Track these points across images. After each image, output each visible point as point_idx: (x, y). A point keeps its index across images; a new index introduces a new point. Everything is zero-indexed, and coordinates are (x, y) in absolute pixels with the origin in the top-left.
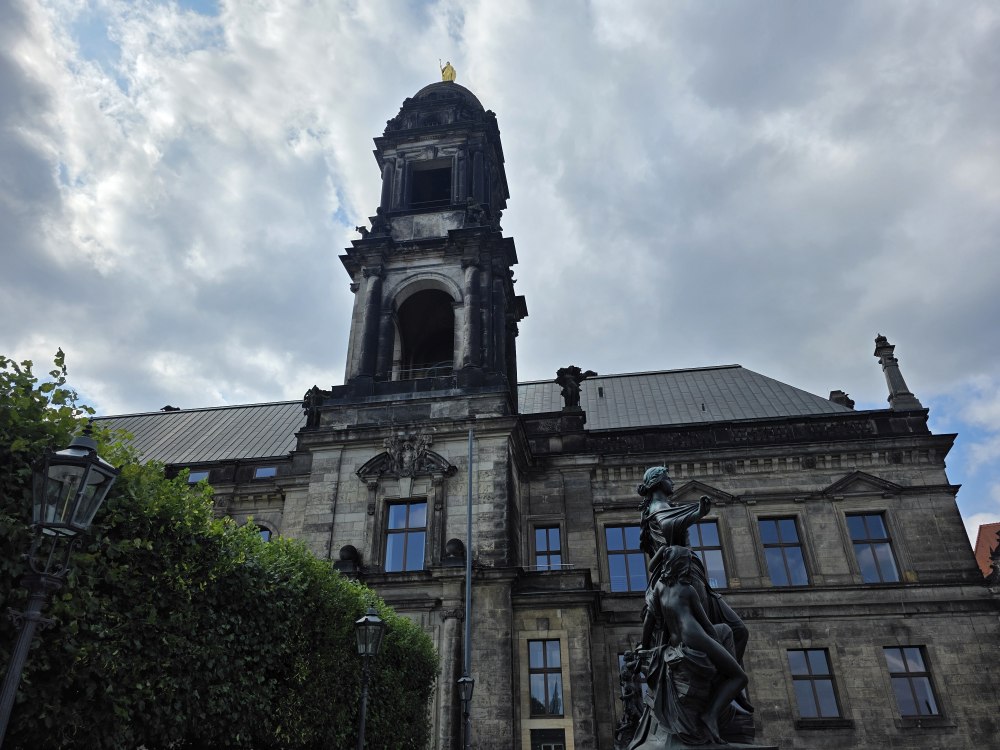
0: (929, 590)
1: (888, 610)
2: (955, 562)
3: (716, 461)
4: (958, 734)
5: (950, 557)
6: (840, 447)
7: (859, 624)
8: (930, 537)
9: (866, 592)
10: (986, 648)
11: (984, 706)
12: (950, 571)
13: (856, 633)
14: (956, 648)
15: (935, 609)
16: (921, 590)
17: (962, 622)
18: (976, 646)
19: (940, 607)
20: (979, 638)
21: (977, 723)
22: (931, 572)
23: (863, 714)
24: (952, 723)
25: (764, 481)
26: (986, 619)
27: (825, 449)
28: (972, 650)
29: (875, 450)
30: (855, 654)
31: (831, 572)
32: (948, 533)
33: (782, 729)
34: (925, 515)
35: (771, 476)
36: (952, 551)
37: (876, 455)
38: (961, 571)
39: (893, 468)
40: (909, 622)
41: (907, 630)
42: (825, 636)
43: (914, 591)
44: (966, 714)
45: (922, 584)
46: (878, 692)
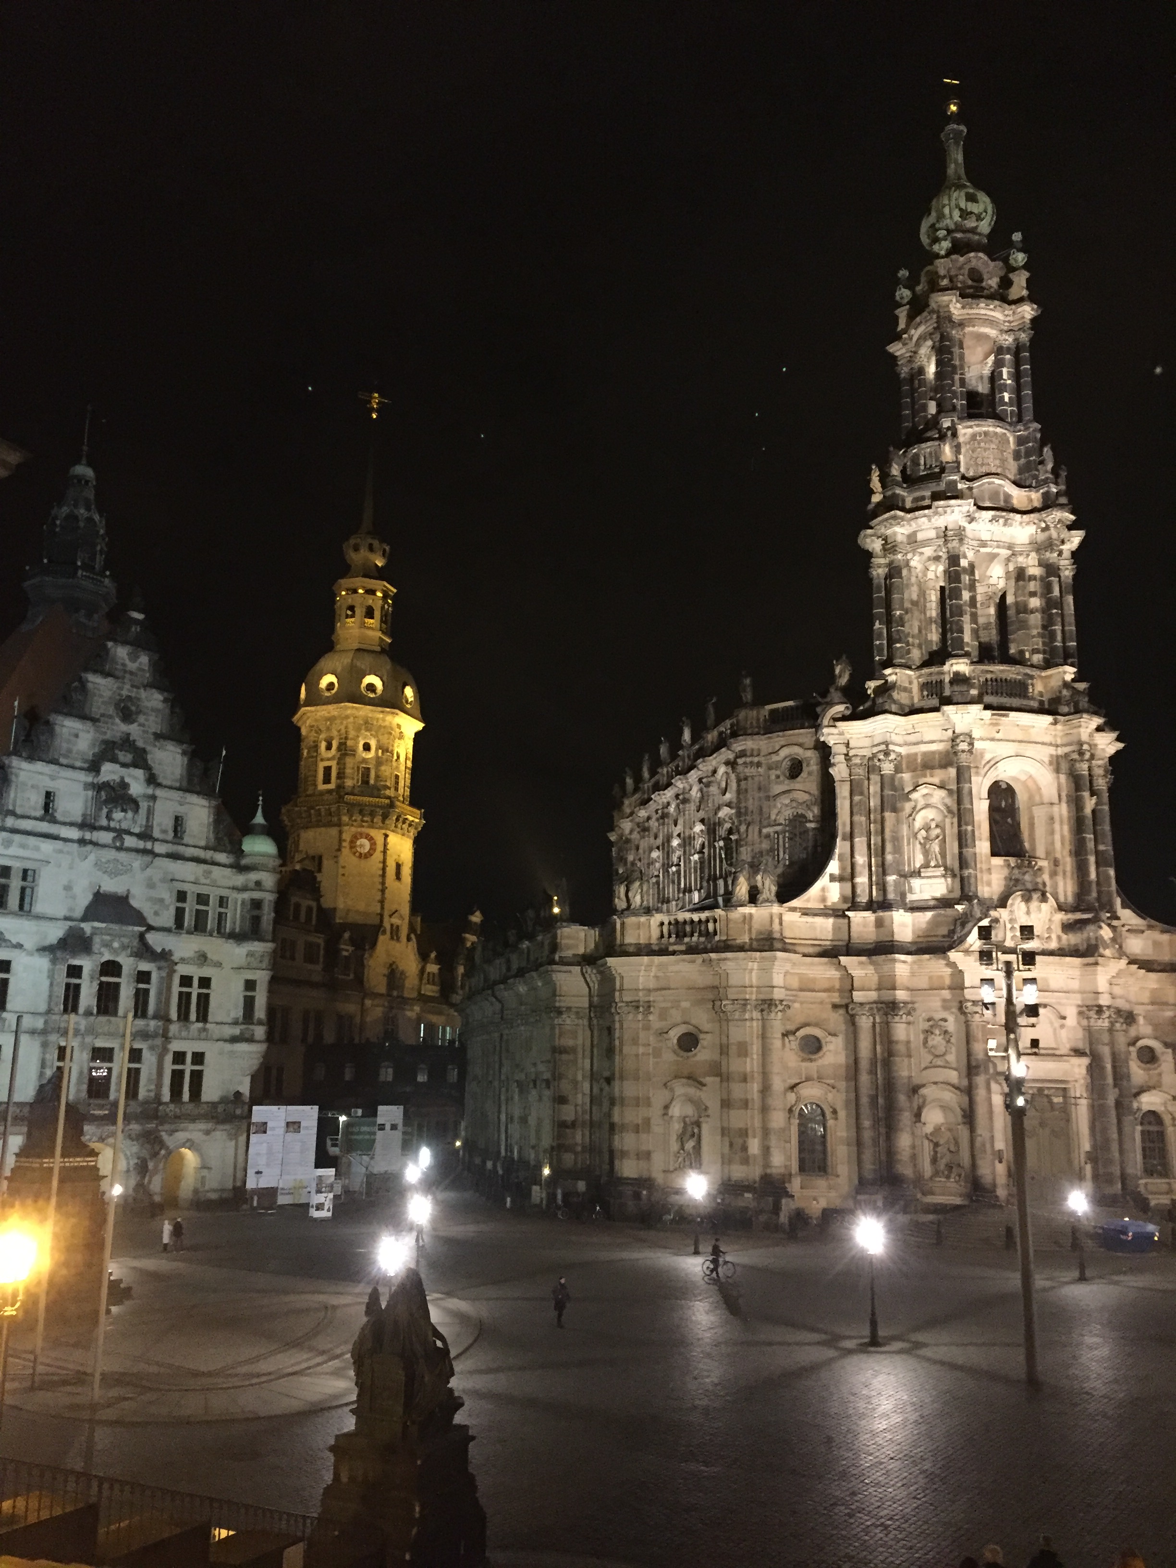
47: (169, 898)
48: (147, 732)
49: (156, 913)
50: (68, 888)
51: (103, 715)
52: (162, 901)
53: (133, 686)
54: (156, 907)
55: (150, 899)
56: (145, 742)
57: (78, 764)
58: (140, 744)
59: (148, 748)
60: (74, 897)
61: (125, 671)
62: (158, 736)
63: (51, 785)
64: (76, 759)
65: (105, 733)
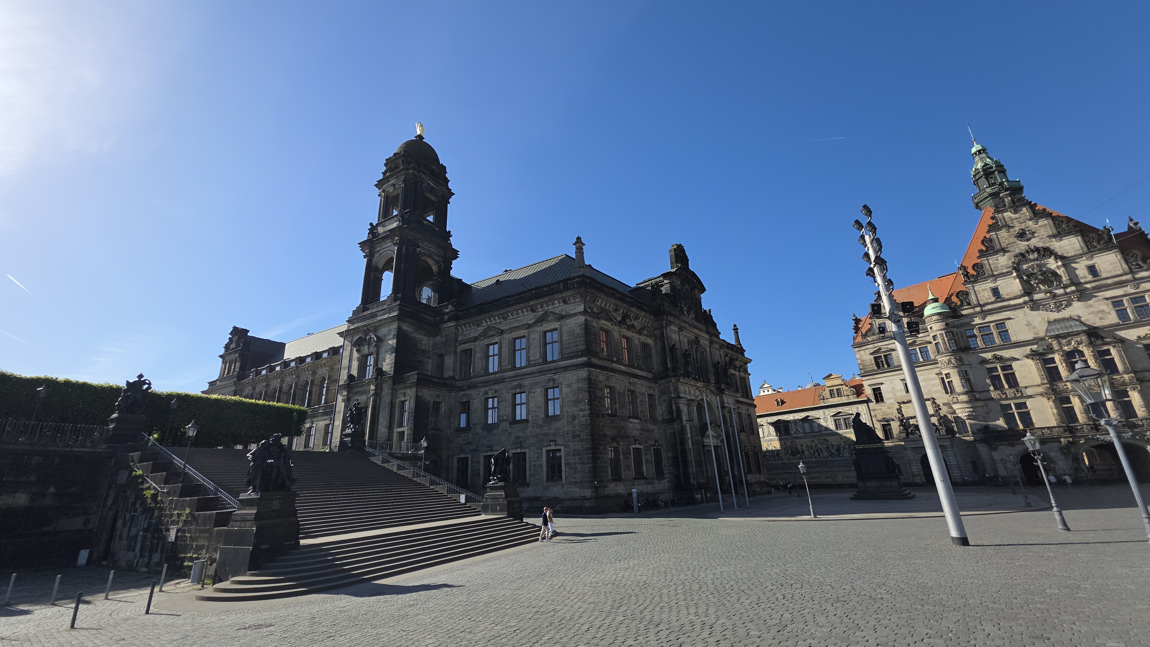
0: (565, 362)
1: (547, 373)
2: (578, 348)
3: (498, 316)
4: (562, 422)
5: (577, 345)
6: (541, 300)
7: (538, 379)
8: (571, 337)
9: (542, 366)
10: (580, 385)
11: (574, 409)
12: (575, 352)
13: (536, 384)
14: (569, 386)
15: (564, 370)
16: (563, 362)
17: (575, 374)
18: (577, 384)
19: (566, 368)
20: (579, 380)
21: (570, 416)
22: (568, 353)
23: (532, 417)
24: (561, 417)
25: (517, 321)
26: (583, 372)
27: (536, 302)
28: (575, 386)
29: (556, 299)
30: (534, 393)
31: (533, 359)
32: (579, 334)
33: (505, 425)
34: (572, 327)
35: (520, 319)
36: (578, 343)
37: (556, 302)
38: (579, 351)
39: (565, 306)
40: (555, 377)
41: (554, 380)
42: (526, 386)
43: (560, 363)
44: (567, 413)
45: (563, 359)
46: (539, 407)
47: (1107, 307)
48: (1043, 238)
49: (1101, 319)
50: (1028, 325)
51: (1007, 245)
52: (1103, 311)
53: (1020, 224)
54: (1100, 315)
55: (1092, 313)
56: (1044, 243)
57: (1004, 271)
58: (1040, 245)
59: (1047, 245)
60: (1035, 328)
61: (1012, 220)
62: (1050, 237)
63: (993, 285)
64: (1003, 269)
65: (1015, 251)
